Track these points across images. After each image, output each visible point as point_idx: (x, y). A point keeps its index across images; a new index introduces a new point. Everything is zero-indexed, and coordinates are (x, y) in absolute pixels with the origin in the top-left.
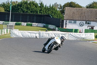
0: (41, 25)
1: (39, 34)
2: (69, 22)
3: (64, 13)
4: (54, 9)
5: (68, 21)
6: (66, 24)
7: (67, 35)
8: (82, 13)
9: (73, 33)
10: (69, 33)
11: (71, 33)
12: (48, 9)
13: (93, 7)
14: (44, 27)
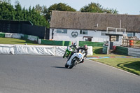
0: (17, 35)
1: (15, 48)
2: (58, 32)
3: (50, 18)
4: (36, 13)
5: (55, 30)
6: (53, 34)
7: (54, 50)
8: (75, 19)
9: (63, 47)
10: (57, 47)
11: (60, 47)
12: (27, 13)
13: (90, 11)
14: (22, 38)
